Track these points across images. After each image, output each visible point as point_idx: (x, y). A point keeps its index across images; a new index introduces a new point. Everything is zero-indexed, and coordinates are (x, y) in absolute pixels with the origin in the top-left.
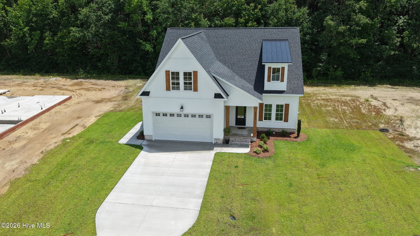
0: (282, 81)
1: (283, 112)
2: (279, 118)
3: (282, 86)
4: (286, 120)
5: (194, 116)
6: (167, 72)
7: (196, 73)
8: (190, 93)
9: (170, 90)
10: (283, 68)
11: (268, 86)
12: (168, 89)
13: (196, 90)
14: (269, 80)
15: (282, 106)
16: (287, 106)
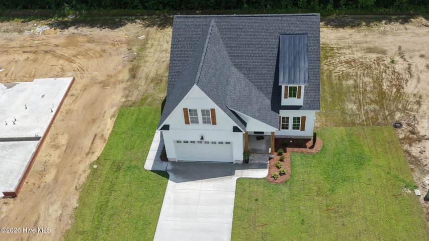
0: (299, 97)
1: (299, 123)
2: (295, 127)
3: (299, 102)
4: (303, 129)
5: (214, 143)
6: (185, 110)
7: (213, 111)
8: (210, 126)
9: (189, 124)
10: (300, 87)
11: (285, 102)
12: (187, 122)
13: (214, 123)
14: (286, 97)
15: (299, 118)
16: (304, 118)
